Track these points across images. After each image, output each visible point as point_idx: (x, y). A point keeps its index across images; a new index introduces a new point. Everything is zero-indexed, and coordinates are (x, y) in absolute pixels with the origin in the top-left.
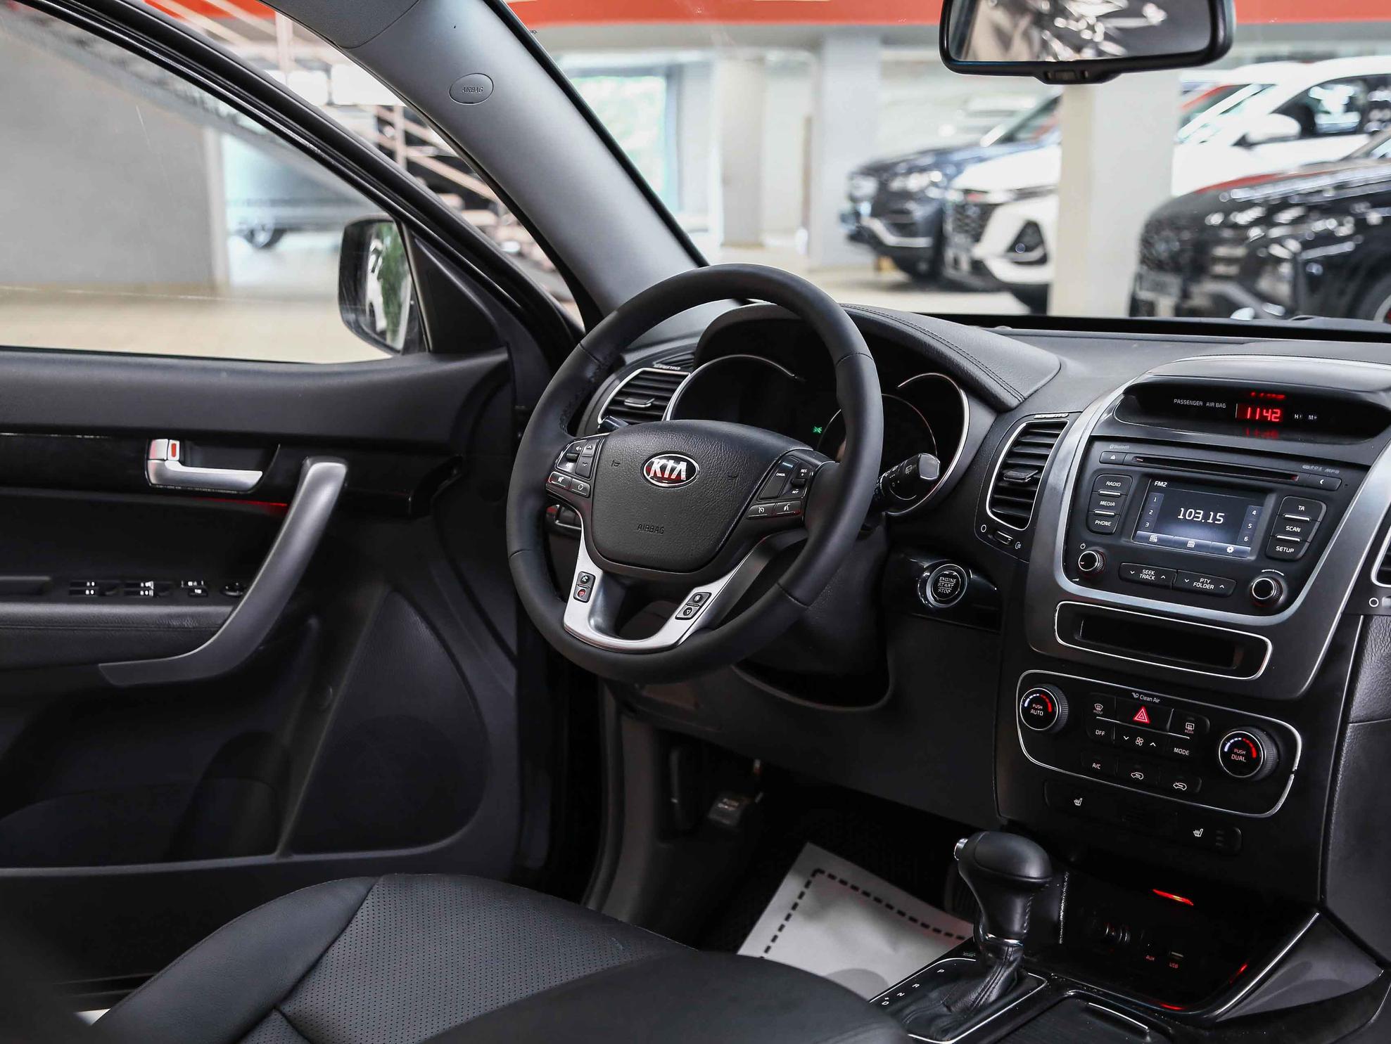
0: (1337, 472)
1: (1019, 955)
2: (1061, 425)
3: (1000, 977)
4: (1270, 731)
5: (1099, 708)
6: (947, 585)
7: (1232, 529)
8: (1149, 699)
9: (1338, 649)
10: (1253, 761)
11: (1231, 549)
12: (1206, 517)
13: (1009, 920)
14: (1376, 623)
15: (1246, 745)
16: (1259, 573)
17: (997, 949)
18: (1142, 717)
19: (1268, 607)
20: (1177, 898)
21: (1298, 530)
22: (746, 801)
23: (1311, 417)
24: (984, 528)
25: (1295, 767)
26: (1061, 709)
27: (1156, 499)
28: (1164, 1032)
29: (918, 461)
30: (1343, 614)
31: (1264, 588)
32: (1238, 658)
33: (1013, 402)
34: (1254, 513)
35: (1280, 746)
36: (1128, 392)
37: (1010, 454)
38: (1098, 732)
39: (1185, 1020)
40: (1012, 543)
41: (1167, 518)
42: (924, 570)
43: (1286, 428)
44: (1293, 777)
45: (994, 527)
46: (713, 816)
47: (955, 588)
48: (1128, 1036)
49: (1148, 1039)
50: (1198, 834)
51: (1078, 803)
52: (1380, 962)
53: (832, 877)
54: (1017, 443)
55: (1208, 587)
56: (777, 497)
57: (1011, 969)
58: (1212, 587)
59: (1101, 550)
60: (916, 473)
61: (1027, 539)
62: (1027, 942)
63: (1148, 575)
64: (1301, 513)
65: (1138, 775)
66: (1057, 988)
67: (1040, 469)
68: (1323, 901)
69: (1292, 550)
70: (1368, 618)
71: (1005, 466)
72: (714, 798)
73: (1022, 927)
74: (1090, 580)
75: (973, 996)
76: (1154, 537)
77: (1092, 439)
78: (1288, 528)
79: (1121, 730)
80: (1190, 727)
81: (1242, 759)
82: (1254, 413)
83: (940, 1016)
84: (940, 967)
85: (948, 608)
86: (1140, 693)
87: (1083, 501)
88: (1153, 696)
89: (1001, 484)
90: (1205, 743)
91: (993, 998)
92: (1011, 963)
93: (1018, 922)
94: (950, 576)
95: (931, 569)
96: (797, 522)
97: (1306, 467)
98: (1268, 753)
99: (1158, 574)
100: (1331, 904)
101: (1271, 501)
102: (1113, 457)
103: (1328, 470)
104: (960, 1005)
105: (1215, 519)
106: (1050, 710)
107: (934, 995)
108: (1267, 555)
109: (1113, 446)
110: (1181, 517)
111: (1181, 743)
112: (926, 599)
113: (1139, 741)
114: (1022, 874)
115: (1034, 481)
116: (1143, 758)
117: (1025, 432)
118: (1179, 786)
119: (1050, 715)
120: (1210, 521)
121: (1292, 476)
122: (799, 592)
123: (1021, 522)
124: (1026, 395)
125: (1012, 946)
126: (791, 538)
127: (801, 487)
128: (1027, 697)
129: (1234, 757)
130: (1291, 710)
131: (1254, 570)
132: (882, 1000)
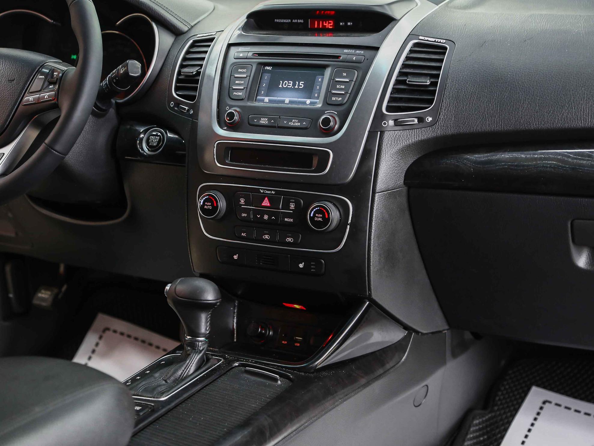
0: (362, 52)
1: (206, 346)
2: (211, 40)
3: (196, 359)
4: (337, 204)
5: (242, 201)
6: (154, 141)
7: (309, 90)
8: (269, 192)
9: (367, 153)
10: (326, 220)
11: (308, 101)
12: (294, 85)
13: (198, 326)
14: (387, 135)
15: (323, 211)
16: (324, 114)
17: (193, 345)
18: (266, 203)
19: (329, 132)
20: (297, 306)
21: (343, 87)
22: (56, 291)
23: (349, 24)
24: (172, 104)
25: (350, 222)
26: (222, 204)
27: (266, 77)
28: (288, 378)
29: (127, 65)
30: (369, 132)
31: (326, 121)
32: (315, 162)
33: (186, 29)
34: (320, 80)
35: (341, 211)
36: (250, 16)
37: (185, 59)
38: (243, 215)
39: (299, 369)
40: (188, 110)
41: (273, 87)
42: (141, 133)
43: (337, 30)
44: (348, 227)
45: (178, 103)
46: (35, 302)
47: (159, 142)
48: (268, 382)
49: (279, 382)
50: (301, 266)
51: (236, 257)
52: (406, 327)
53: (115, 331)
54: (188, 52)
55: (297, 124)
56: (40, 91)
57: (201, 354)
58: (299, 124)
59: (238, 110)
60: (126, 73)
61: (196, 107)
62: (211, 338)
63: (264, 121)
64: (344, 77)
65: (267, 237)
66: (229, 362)
67: (201, 66)
68: (370, 295)
69: (340, 99)
70: (382, 133)
71: (182, 66)
72: (36, 290)
73: (206, 329)
74: (233, 127)
75: (180, 372)
76: (267, 99)
77: (230, 45)
78: (338, 86)
79: (256, 212)
80: (292, 206)
81: (320, 219)
82: (318, 24)
83: (160, 386)
84: (162, 360)
85: (155, 154)
86: (264, 189)
87: (226, 82)
88: (271, 190)
89: (180, 77)
90: (301, 212)
91: (191, 372)
92: (201, 351)
93: (204, 327)
94: (157, 135)
95: (145, 132)
96: (54, 106)
97: (346, 51)
98: (335, 215)
99: (269, 120)
100: (374, 296)
101: (328, 72)
102: (241, 55)
103: (358, 52)
104: (172, 378)
105: (299, 85)
106: (215, 205)
107: (157, 375)
108: (327, 103)
109: (241, 49)
110: (280, 86)
111: (289, 215)
112: (142, 149)
113: (266, 217)
114: (202, 299)
115: (198, 73)
116: (270, 226)
117: (192, 46)
118: (289, 240)
119: (215, 208)
120: (296, 87)
121: (338, 57)
122: (58, 147)
123: (192, 98)
124: (192, 24)
125: (201, 341)
126: (51, 116)
127: (54, 83)
128: (202, 198)
129: (316, 219)
130: (343, 189)
131: (321, 112)
132: (127, 382)
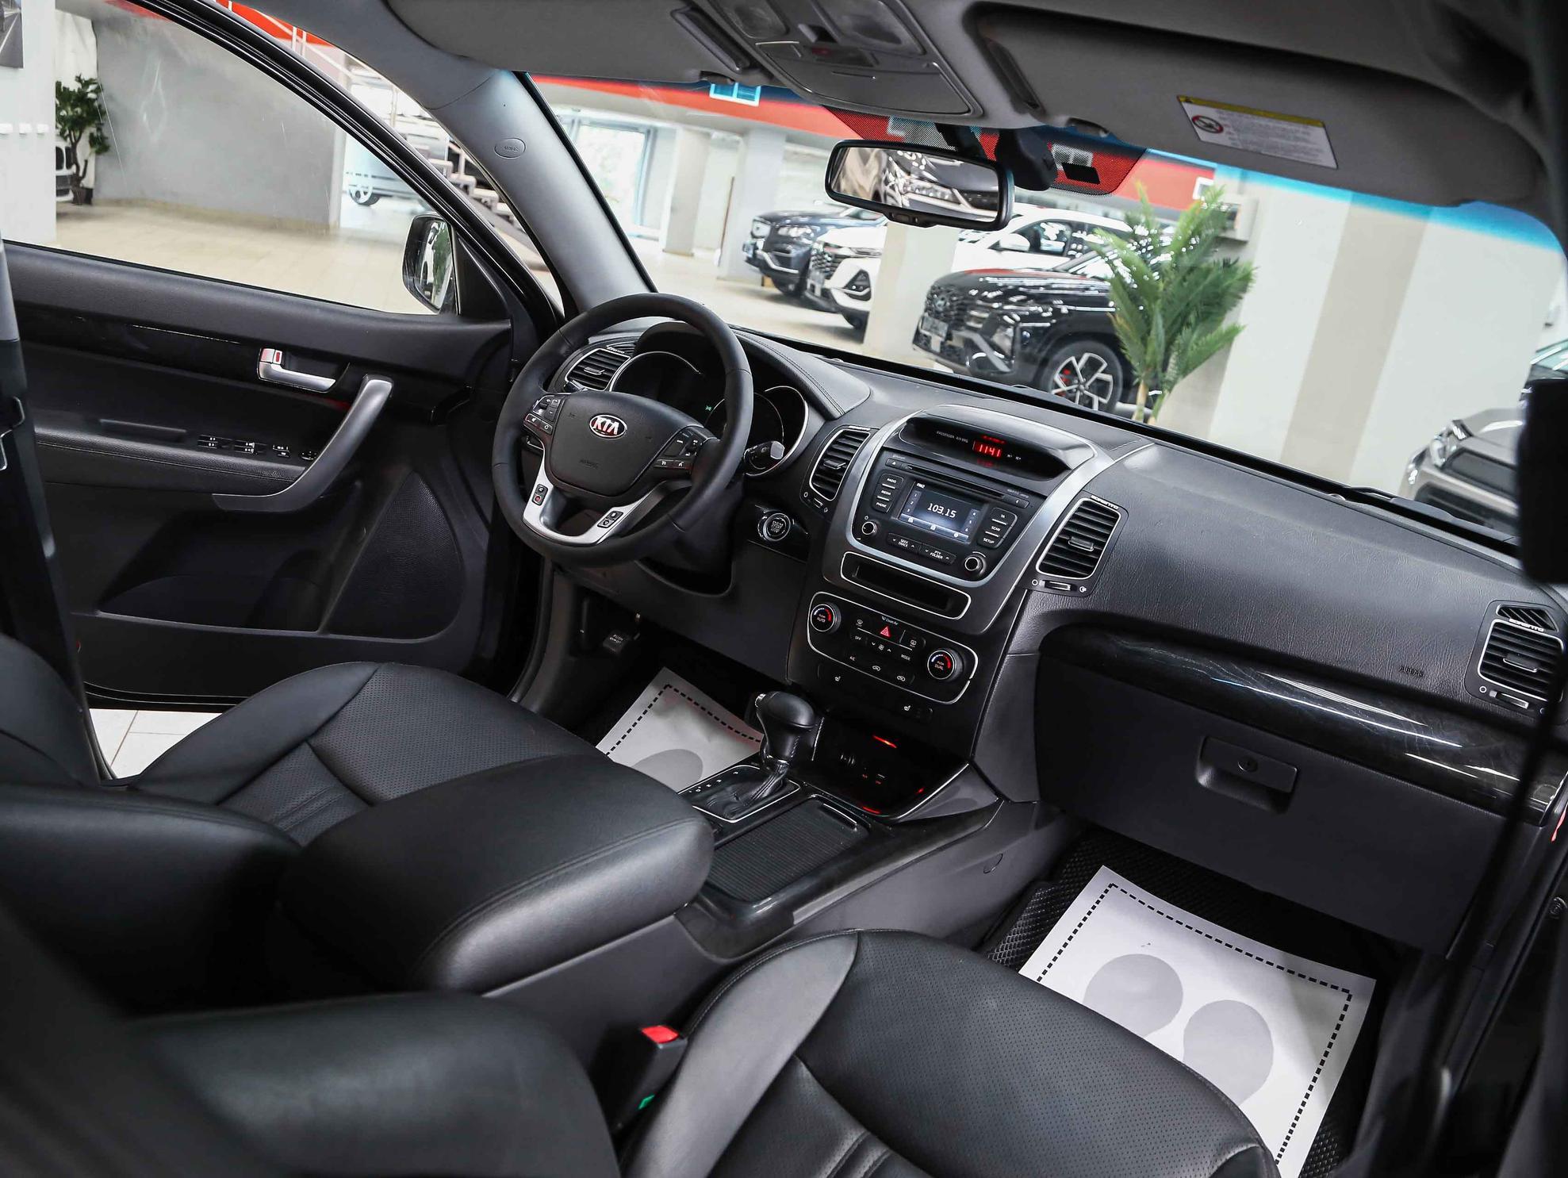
0: (1027, 497)
1: (785, 771)
2: (864, 436)
3: (773, 781)
4: (961, 653)
5: (860, 623)
6: (777, 527)
7: (959, 522)
8: (892, 622)
9: (1009, 608)
10: (948, 670)
11: (956, 535)
12: (945, 512)
13: (784, 750)
14: (1034, 595)
15: (946, 660)
16: (970, 553)
17: (773, 765)
18: (885, 632)
19: (973, 576)
20: (888, 743)
21: (999, 530)
22: (628, 639)
23: (1017, 458)
24: (806, 495)
25: (971, 677)
26: (836, 620)
27: (916, 495)
28: (865, 826)
29: (771, 444)
30: (1016, 586)
31: (972, 563)
32: (949, 606)
33: (837, 414)
34: (974, 514)
35: (965, 662)
36: (909, 421)
37: (830, 449)
38: (857, 638)
39: (877, 819)
40: (823, 507)
41: (921, 508)
42: (763, 515)
43: (1001, 462)
44: (969, 682)
45: (812, 495)
46: (605, 645)
47: (781, 530)
48: (844, 827)
49: (856, 829)
50: (906, 708)
51: (837, 679)
52: (997, 793)
53: (676, 690)
54: (835, 442)
55: (939, 557)
56: (674, 456)
57: (779, 779)
58: (942, 557)
59: (878, 522)
60: (768, 453)
61: (833, 507)
62: (792, 763)
63: (903, 543)
64: (1002, 519)
65: (877, 668)
66: (806, 792)
67: (848, 462)
68: (973, 757)
69: (993, 542)
70: (1030, 592)
71: (825, 456)
72: (609, 633)
73: (791, 754)
74: (867, 541)
75: (753, 793)
76: (911, 519)
77: (883, 449)
78: (993, 528)
79: (872, 639)
80: (913, 643)
81: (941, 668)
82: (984, 449)
83: (730, 803)
84: (735, 770)
85: (776, 542)
86: (887, 617)
87: (871, 488)
88: (894, 620)
89: (821, 467)
90: (921, 654)
91: (765, 795)
92: (780, 775)
93: (789, 750)
94: (780, 521)
95: (769, 514)
96: (686, 475)
97: (1010, 490)
98: (957, 665)
99: (910, 544)
100: (978, 760)
101: (986, 508)
102: (894, 463)
103: (1022, 495)
104: (745, 797)
105: (950, 514)
106: (829, 619)
107: (729, 789)
108: (977, 541)
109: (895, 456)
110: (930, 509)
111: (906, 652)
112: (762, 534)
113: (881, 647)
114: (795, 721)
115: (842, 470)
116: (881, 658)
117: (841, 436)
118: (901, 678)
119: (829, 623)
120: (947, 515)
121: (1000, 495)
122: (681, 522)
123: (830, 495)
124: (845, 411)
125: (783, 764)
126: (682, 484)
127: (692, 452)
128: (817, 609)
129: (936, 666)
130: (974, 642)
131: (967, 551)
132: (697, 788)
